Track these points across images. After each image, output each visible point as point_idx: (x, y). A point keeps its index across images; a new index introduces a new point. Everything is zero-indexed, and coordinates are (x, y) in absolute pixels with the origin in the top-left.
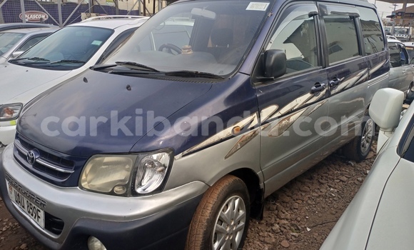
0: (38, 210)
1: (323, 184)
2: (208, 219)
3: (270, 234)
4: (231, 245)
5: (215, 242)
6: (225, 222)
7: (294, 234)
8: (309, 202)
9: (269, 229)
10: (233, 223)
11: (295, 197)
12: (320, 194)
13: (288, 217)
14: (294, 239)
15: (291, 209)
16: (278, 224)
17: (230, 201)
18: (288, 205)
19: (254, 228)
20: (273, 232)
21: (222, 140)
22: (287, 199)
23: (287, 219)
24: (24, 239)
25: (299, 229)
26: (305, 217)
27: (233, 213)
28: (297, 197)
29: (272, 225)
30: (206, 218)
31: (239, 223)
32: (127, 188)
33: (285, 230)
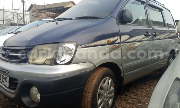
0: (7, 78)
1: (151, 86)
2: (95, 85)
3: (127, 104)
4: (107, 104)
5: (98, 100)
6: (104, 90)
7: (140, 104)
8: (146, 92)
9: (126, 102)
10: (108, 92)
11: (138, 90)
12: (151, 89)
13: (136, 97)
14: (140, 107)
15: (137, 95)
16: (131, 100)
17: (106, 79)
18: (135, 93)
19: (118, 102)
20: (129, 103)
21: (102, 45)
22: (134, 91)
23: (135, 99)
24: (2, 105)
25: (142, 103)
26: (144, 98)
27: (108, 86)
28: (139, 90)
29: (128, 100)
30: (94, 84)
31: (111, 93)
32: (52, 60)
33: (134, 103)
